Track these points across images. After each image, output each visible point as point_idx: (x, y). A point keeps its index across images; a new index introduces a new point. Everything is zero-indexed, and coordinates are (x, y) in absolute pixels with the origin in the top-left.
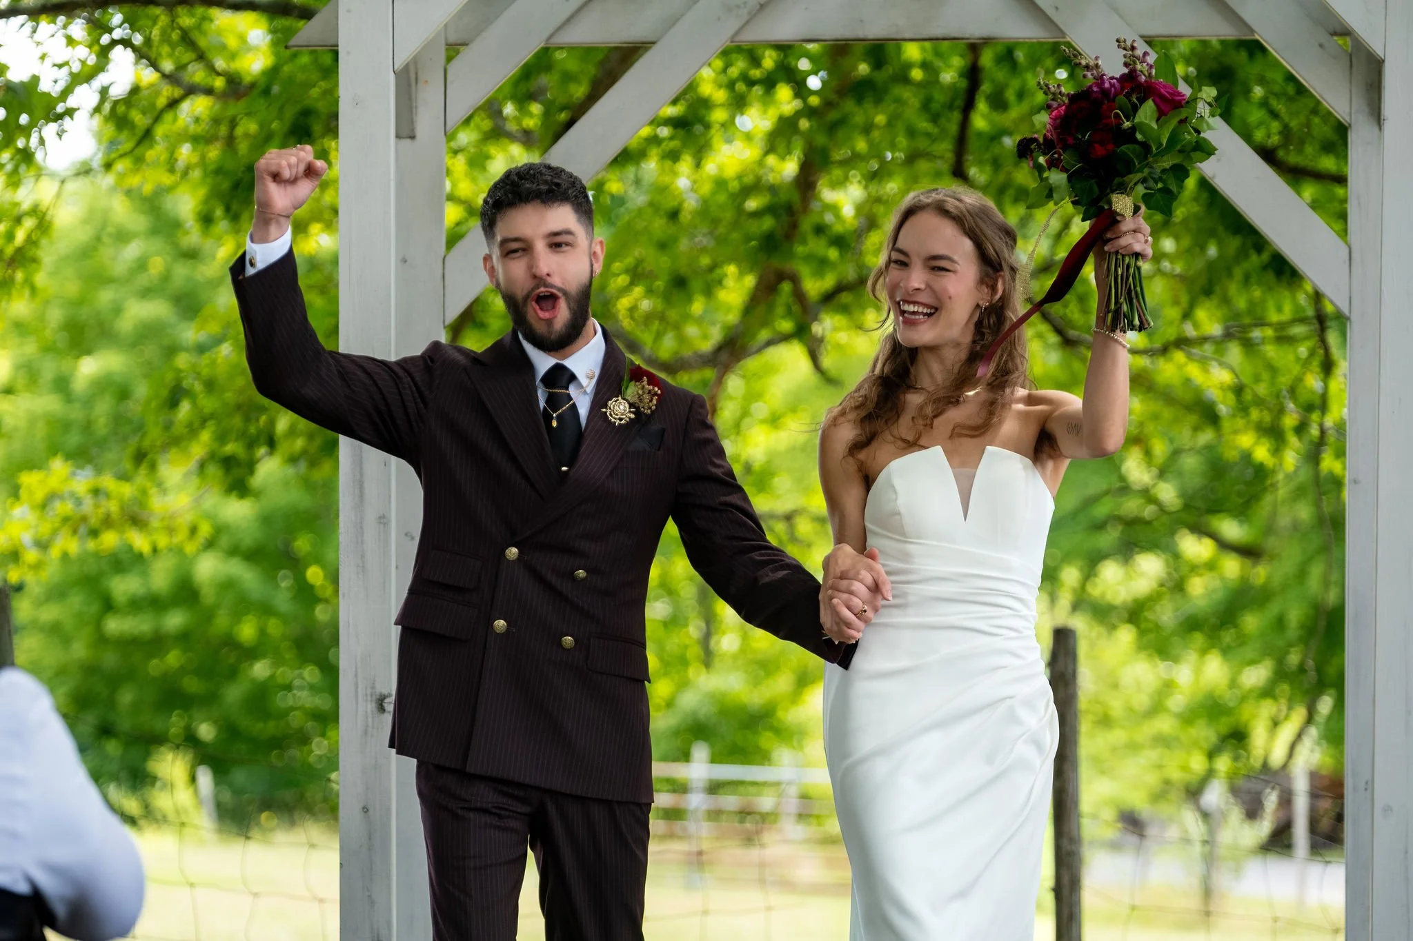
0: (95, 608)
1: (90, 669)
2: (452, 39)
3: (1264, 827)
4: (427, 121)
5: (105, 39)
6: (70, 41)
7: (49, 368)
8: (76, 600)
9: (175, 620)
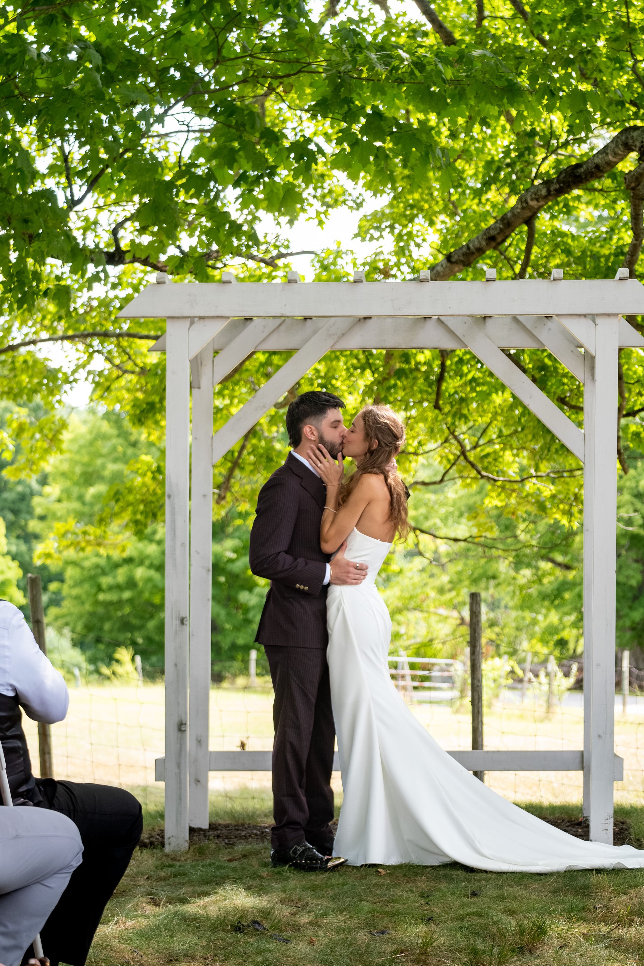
0: (94, 591)
1: (92, 614)
2: (216, 347)
3: (571, 681)
4: (205, 381)
5: (91, 350)
6: (77, 350)
7: (76, 491)
8: (86, 586)
9: (127, 595)
